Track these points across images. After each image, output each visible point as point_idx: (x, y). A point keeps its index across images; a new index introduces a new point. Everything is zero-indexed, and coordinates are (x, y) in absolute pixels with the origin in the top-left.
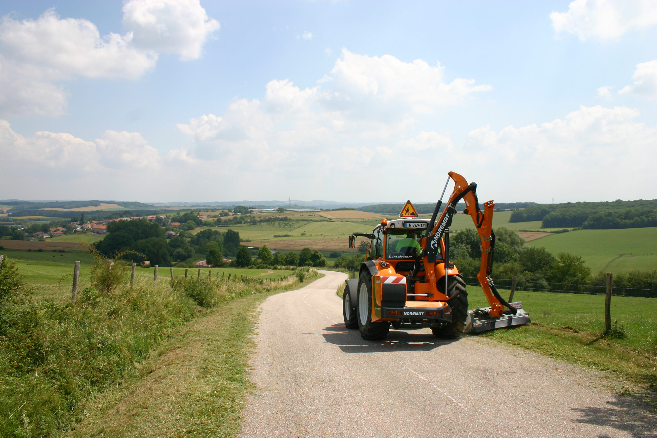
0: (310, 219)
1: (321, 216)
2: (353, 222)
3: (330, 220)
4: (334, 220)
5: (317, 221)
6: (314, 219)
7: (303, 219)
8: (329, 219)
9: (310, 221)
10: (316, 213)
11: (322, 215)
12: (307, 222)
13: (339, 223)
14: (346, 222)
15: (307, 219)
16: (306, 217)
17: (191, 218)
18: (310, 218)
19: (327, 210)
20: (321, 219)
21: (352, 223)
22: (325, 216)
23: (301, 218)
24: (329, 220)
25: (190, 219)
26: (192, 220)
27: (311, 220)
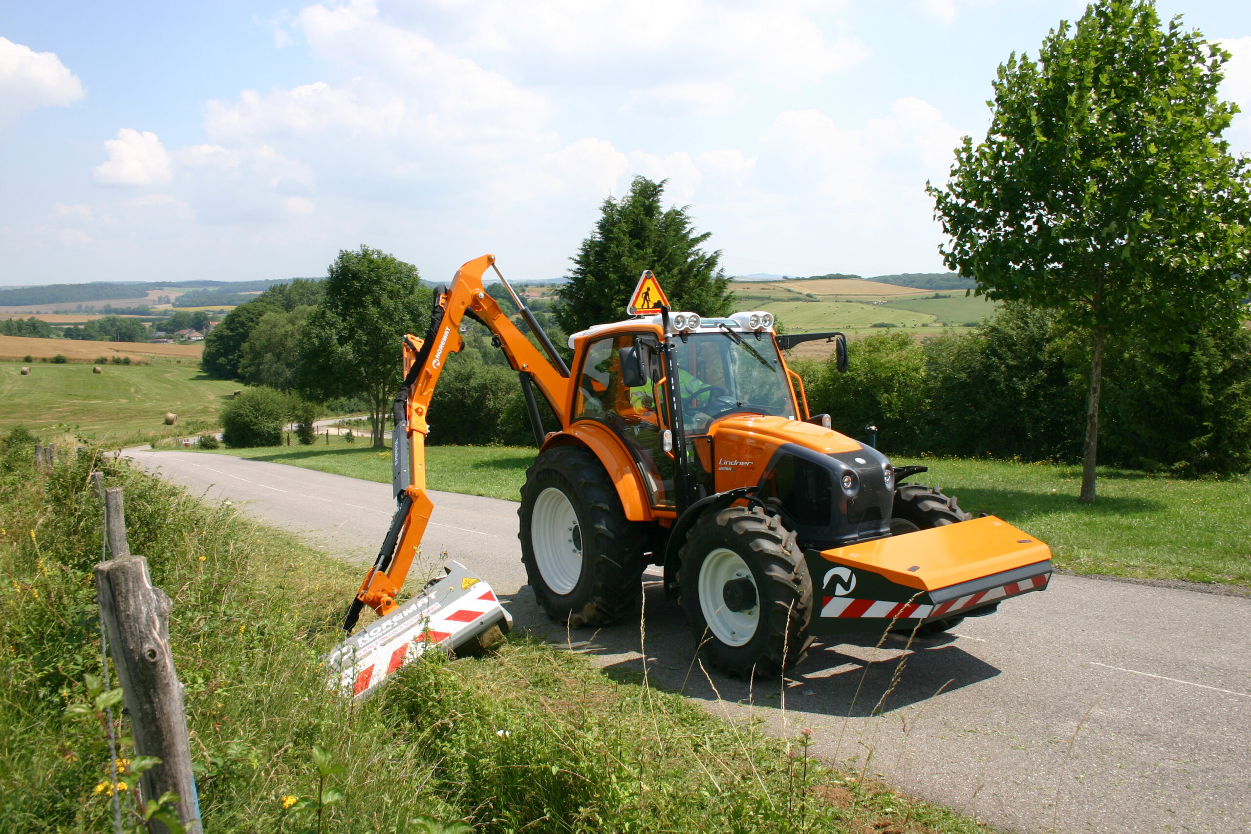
0: (767, 295)
1: (789, 291)
2: (861, 302)
3: (810, 298)
4: (819, 298)
5: (783, 300)
6: (773, 296)
7: (751, 295)
8: (808, 295)
9: (766, 301)
10: (777, 284)
11: (792, 289)
12: (761, 303)
13: (833, 304)
14: (847, 301)
15: (759, 295)
16: (754, 291)
17: (502, 294)
18: (765, 294)
19: (798, 279)
20: (790, 295)
21: (862, 306)
22: (798, 290)
23: (746, 294)
24: (808, 298)
25: (501, 297)
26: (504, 298)
27: (769, 298)
